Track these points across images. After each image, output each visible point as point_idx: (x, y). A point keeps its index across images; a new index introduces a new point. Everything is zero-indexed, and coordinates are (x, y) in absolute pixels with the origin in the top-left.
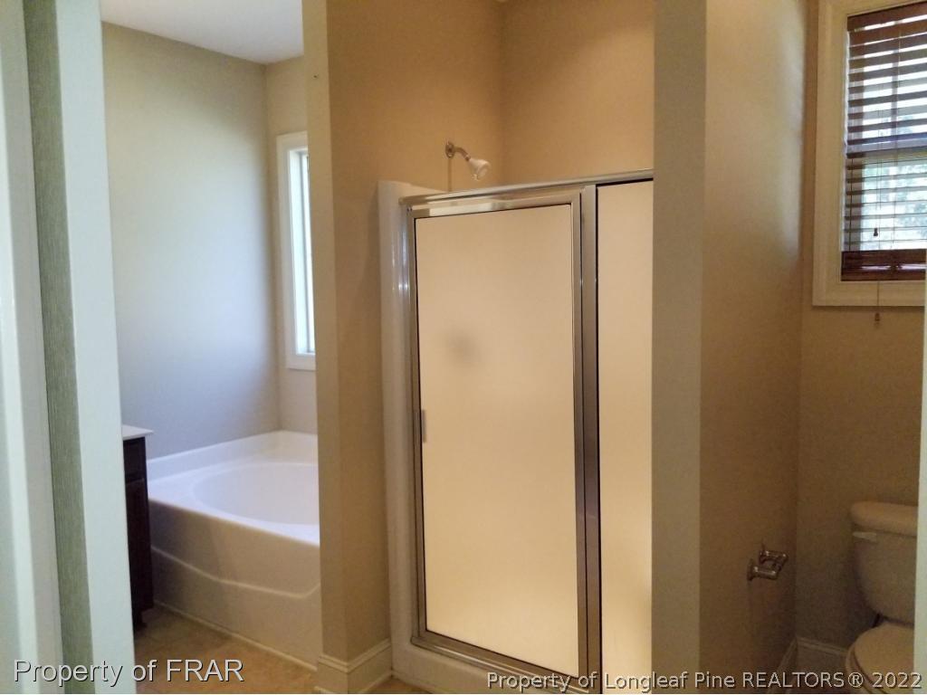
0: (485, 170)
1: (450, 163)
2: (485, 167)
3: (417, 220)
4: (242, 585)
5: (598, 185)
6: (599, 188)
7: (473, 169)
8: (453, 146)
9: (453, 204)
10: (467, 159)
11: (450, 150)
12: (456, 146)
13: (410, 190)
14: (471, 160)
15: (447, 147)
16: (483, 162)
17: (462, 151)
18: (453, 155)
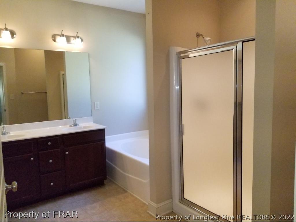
0: (210, 41)
1: (198, 40)
2: (209, 40)
3: (182, 59)
4: (130, 176)
5: (243, 42)
6: (243, 43)
7: (205, 41)
8: (199, 33)
9: (199, 52)
10: (203, 38)
11: (198, 35)
12: (200, 34)
13: (180, 49)
14: (205, 38)
15: (197, 34)
16: (209, 38)
17: (202, 35)
18: (199, 37)
